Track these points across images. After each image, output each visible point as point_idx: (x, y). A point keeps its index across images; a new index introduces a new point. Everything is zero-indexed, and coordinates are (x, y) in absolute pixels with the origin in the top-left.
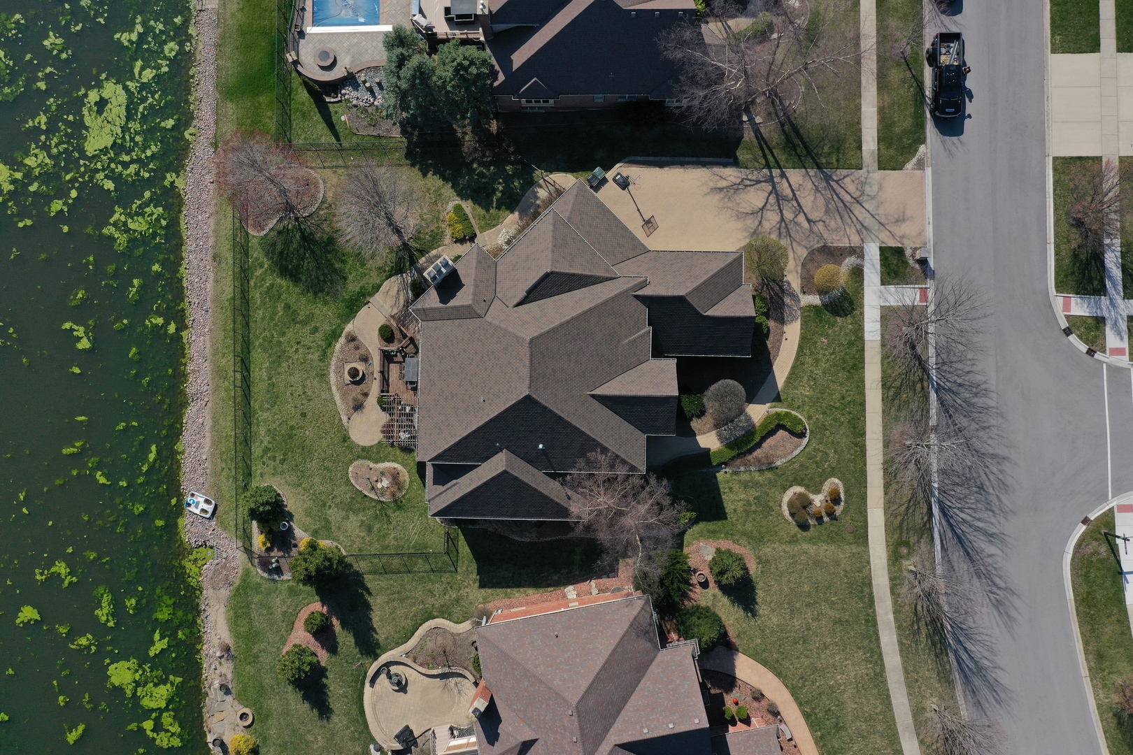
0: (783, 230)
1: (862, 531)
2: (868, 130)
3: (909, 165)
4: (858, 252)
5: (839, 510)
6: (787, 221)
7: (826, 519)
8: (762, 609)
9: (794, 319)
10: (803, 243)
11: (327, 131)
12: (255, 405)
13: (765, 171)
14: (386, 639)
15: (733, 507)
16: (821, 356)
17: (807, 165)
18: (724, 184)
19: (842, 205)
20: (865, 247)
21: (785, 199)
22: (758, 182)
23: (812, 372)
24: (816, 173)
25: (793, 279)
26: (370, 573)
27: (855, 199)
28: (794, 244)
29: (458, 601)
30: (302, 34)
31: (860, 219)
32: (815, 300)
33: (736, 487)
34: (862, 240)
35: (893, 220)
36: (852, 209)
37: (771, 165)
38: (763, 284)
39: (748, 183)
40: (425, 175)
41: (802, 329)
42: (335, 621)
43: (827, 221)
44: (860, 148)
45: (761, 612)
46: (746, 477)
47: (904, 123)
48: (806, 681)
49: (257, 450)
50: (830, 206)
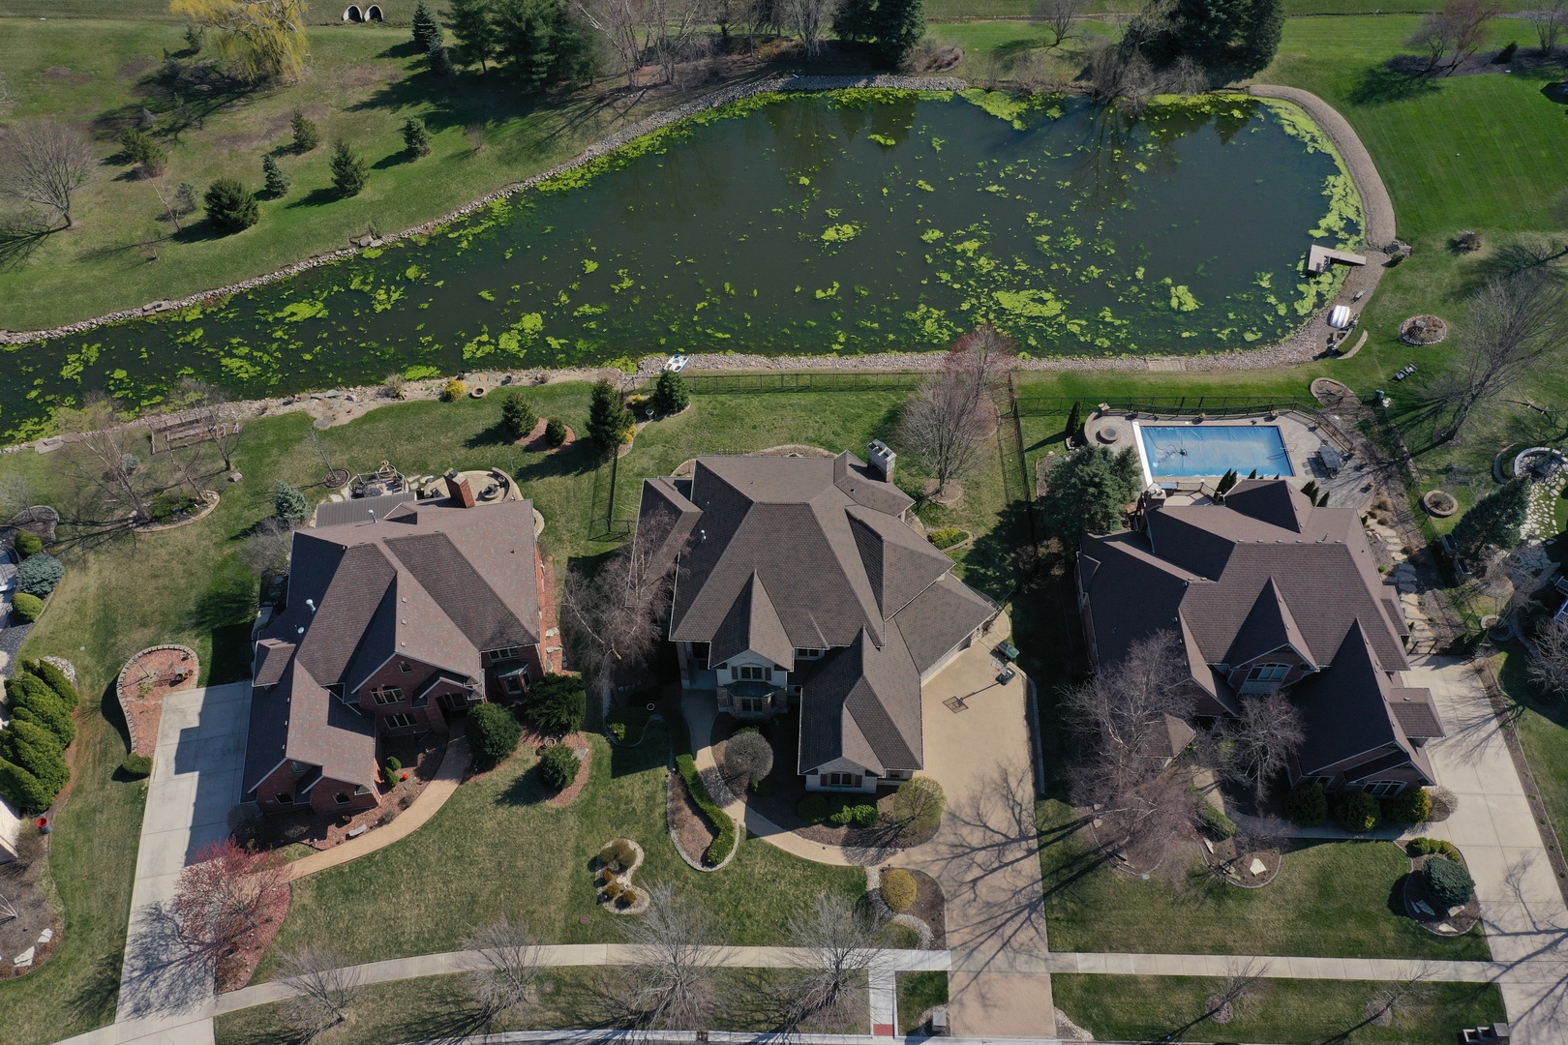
0: (960, 850)
1: (580, 936)
2: (1103, 962)
3: (1061, 1016)
4: (938, 942)
5: (610, 907)
6: (973, 855)
7: (600, 890)
8: (503, 812)
9: (849, 858)
10: (945, 873)
11: (1035, 442)
12: (766, 396)
13: (1034, 831)
14: (532, 487)
15: (626, 785)
16: (803, 889)
17: (1046, 880)
18: (1013, 784)
19: (999, 923)
20: (945, 952)
21: (1000, 854)
22: (1019, 822)
23: (783, 877)
24: (1038, 892)
25: (897, 859)
26: (597, 476)
27: (1008, 941)
28: (944, 863)
29: (560, 540)
30: (1131, 418)
31: (982, 947)
32: (873, 882)
33: (648, 788)
34: (954, 948)
35: (983, 991)
36: (995, 937)
37: (1043, 838)
38: (891, 823)
39: (1017, 811)
40: (999, 514)
41: (837, 867)
42: (554, 451)
43: (976, 904)
44: (1078, 950)
45: (500, 810)
46: (660, 797)
47: (1120, 1010)
48: (412, 857)
49: (722, 398)
50: (996, 908)
